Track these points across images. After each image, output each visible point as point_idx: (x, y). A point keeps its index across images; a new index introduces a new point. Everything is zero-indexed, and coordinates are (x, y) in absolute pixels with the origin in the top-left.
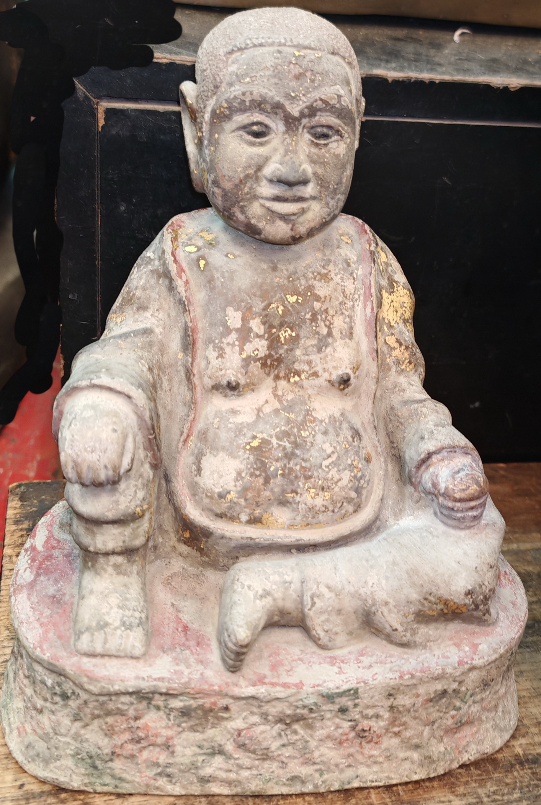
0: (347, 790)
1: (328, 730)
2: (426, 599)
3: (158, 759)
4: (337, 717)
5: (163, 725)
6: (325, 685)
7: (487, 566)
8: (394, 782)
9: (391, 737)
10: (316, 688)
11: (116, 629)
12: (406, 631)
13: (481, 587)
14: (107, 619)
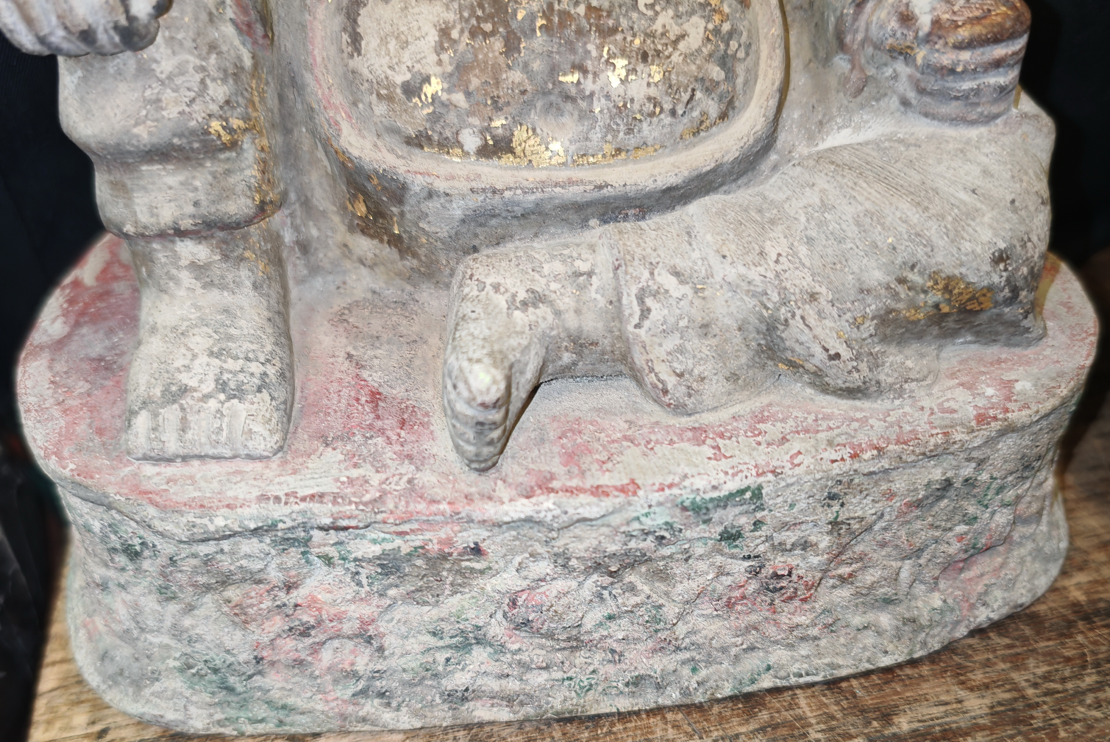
0: (748, 697)
1: (701, 580)
2: (902, 281)
3: (352, 664)
4: (720, 552)
5: (349, 597)
6: (687, 483)
7: (1034, 198)
8: (844, 672)
9: (834, 587)
10: (667, 492)
11: (206, 397)
12: (857, 358)
13: (1024, 246)
14: (185, 378)
